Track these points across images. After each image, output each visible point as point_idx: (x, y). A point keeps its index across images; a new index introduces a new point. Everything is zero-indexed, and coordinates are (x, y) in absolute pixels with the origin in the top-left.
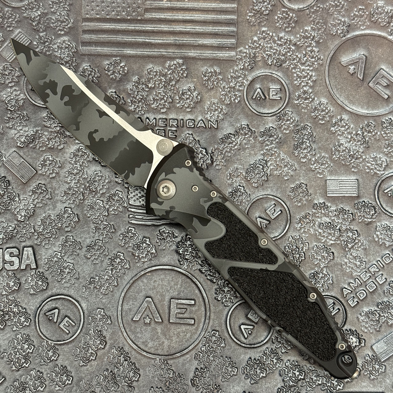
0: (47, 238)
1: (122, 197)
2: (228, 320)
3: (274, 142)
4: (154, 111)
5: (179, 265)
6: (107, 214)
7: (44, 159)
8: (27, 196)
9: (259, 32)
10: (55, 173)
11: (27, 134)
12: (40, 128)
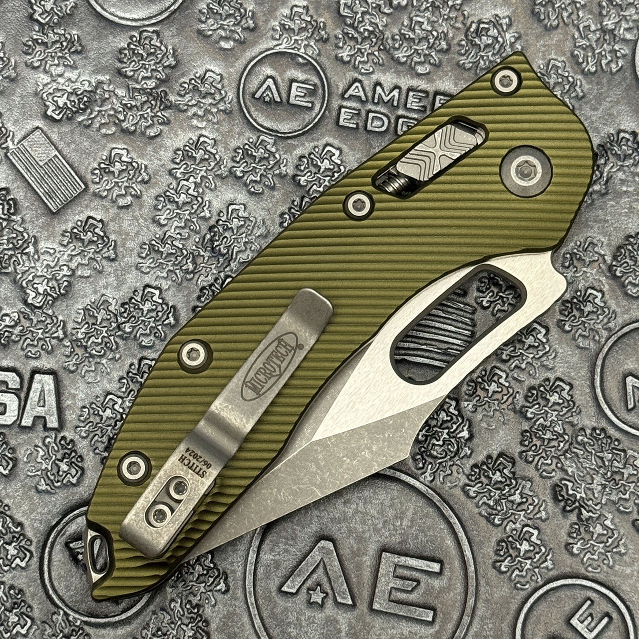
0: (92, 356)
2: (519, 625)
4: (400, 68)
5: (413, 469)
7: (109, 158)
8: (55, 246)
10: (132, 196)
11: (74, 89)
12: (108, 78)
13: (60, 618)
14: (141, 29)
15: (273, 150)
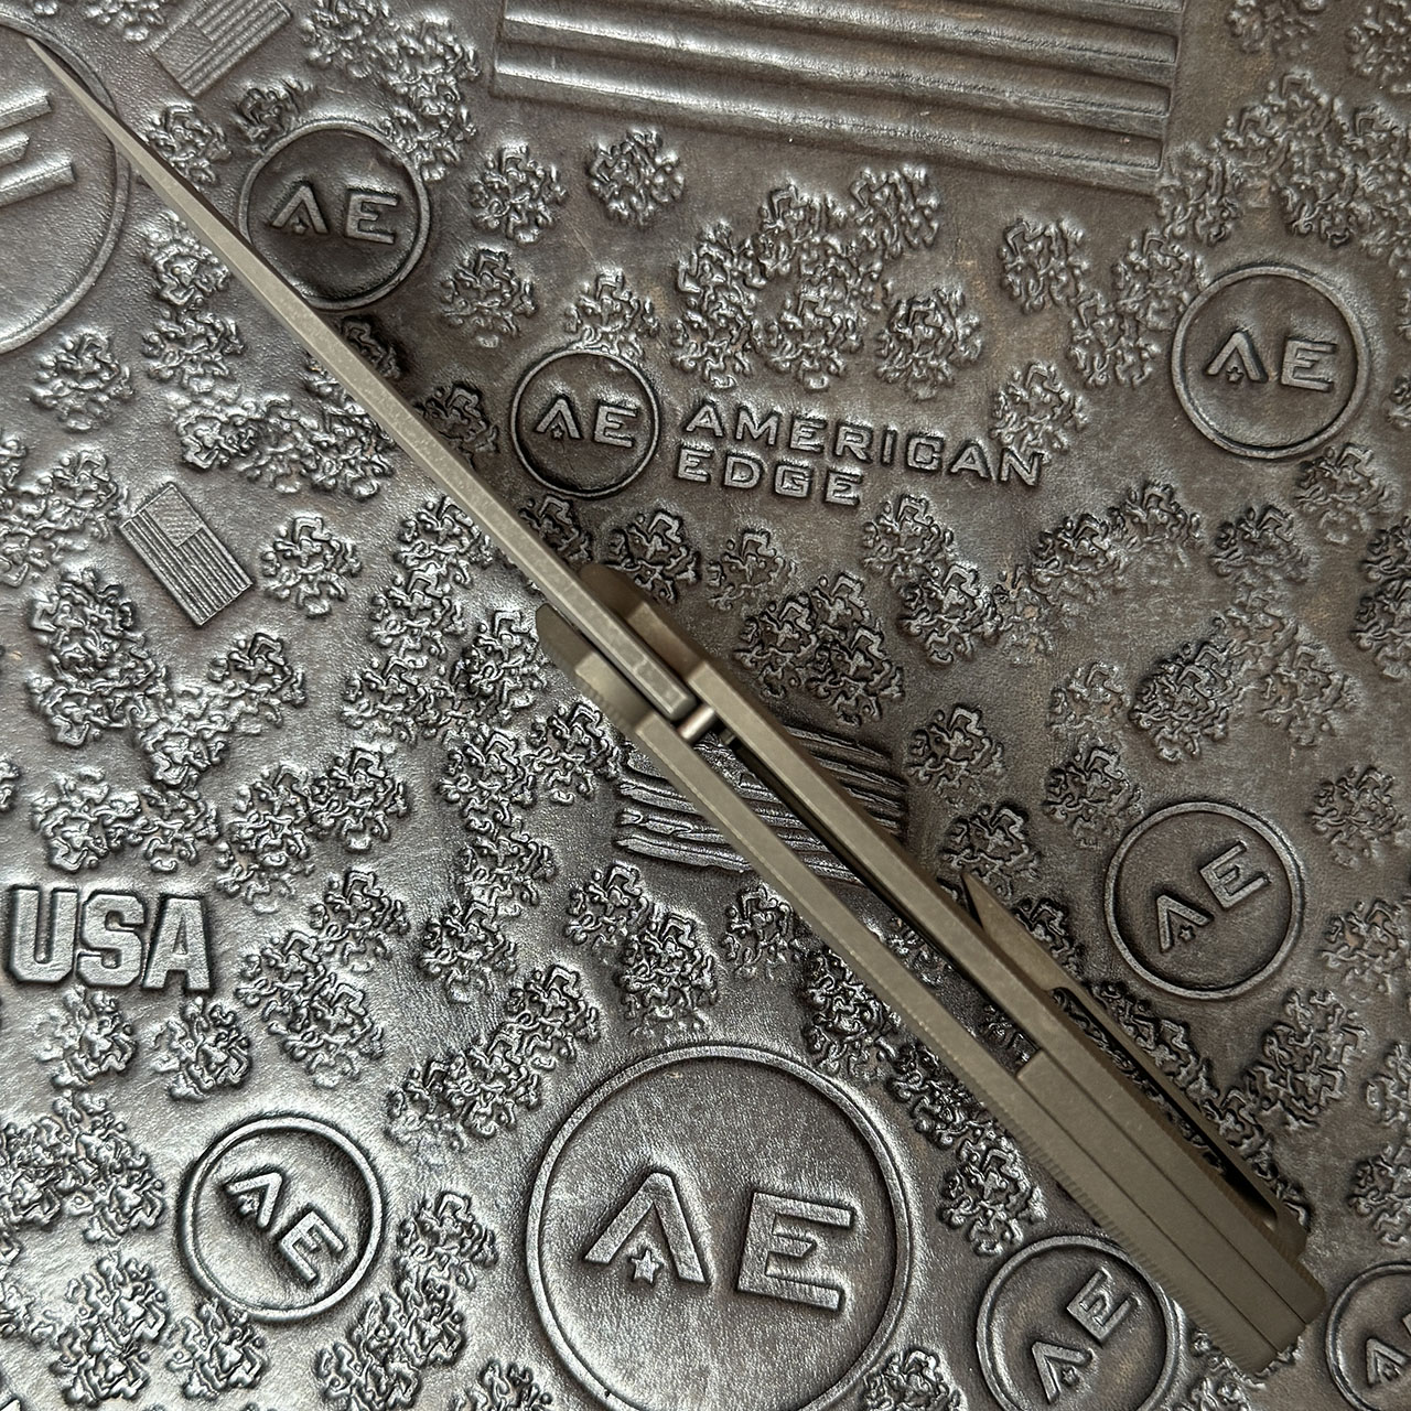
0: (264, 868)
1: (599, 733)
3: (1278, 578)
4: (778, 380)
6: (528, 800)
7: (292, 536)
8: (201, 683)
9: (1272, 85)
10: (331, 597)
11: (231, 418)
12: (287, 397)
13: (213, 1310)
14: (343, 315)
15: (568, 521)
